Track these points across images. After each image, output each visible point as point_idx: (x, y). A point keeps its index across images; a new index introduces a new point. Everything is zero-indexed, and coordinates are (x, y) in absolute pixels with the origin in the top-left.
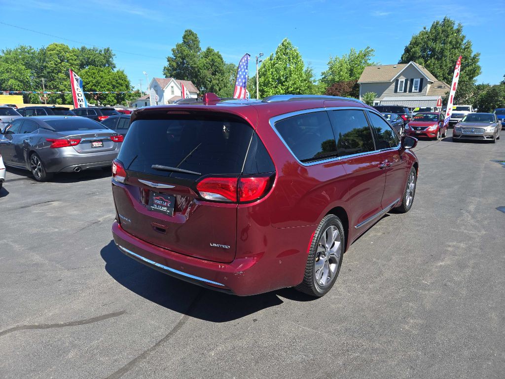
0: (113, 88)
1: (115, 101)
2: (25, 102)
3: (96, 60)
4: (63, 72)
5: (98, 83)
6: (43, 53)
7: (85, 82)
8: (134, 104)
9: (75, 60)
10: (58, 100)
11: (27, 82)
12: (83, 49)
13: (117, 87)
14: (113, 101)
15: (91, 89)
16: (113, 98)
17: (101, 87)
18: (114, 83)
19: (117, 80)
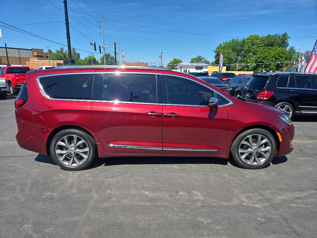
0: (275, 60)
1: (275, 68)
2: (227, 70)
3: (274, 42)
4: (252, 51)
5: (266, 57)
6: (244, 41)
7: (258, 57)
8: (288, 70)
9: (261, 44)
10: (245, 69)
11: (231, 59)
12: (269, 36)
13: (279, 59)
14: (273, 68)
15: (261, 61)
16: (274, 67)
17: (268, 60)
18: (277, 57)
19: (279, 55)
